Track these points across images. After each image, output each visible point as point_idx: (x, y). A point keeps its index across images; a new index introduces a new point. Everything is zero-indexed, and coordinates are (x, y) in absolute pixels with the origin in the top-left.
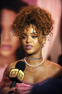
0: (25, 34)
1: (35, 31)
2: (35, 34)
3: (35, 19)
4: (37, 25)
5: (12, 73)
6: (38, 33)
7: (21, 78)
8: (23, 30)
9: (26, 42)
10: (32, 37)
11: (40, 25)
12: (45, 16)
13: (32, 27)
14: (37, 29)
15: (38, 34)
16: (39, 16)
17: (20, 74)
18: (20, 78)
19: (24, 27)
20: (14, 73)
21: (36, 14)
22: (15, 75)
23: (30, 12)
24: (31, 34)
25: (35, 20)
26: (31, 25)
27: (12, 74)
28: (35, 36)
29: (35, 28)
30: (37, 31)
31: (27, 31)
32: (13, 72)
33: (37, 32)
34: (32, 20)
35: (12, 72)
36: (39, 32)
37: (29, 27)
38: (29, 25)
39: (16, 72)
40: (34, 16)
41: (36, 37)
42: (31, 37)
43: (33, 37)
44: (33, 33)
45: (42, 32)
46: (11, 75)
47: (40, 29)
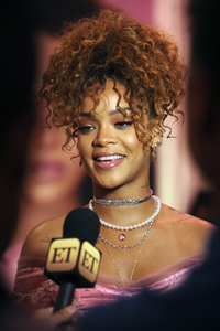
0: (89, 116)
1: (124, 105)
2: (125, 116)
3: (122, 59)
4: (130, 81)
5: (55, 255)
6: (136, 110)
7: (91, 271)
8: (81, 103)
9: (93, 145)
10: (116, 125)
11: (142, 83)
12: (158, 51)
13: (114, 89)
14: (132, 96)
15: (137, 113)
16: (135, 51)
17: (88, 256)
18: (88, 271)
19: (83, 91)
20: (64, 254)
21: (123, 43)
22: (68, 260)
23: (101, 38)
24: (112, 113)
25: (125, 65)
26: (110, 84)
27: (58, 259)
28: (126, 120)
29: (122, 91)
30: (130, 103)
31: (97, 103)
32: (59, 252)
33: (130, 108)
34: (111, 64)
35: (56, 250)
36: (140, 107)
37: (104, 90)
38: (103, 82)
39: (70, 249)
40: (117, 49)
41: (129, 124)
42: (112, 127)
43: (119, 125)
44: (119, 110)
45: (147, 107)
46: (54, 261)
47: (141, 96)
